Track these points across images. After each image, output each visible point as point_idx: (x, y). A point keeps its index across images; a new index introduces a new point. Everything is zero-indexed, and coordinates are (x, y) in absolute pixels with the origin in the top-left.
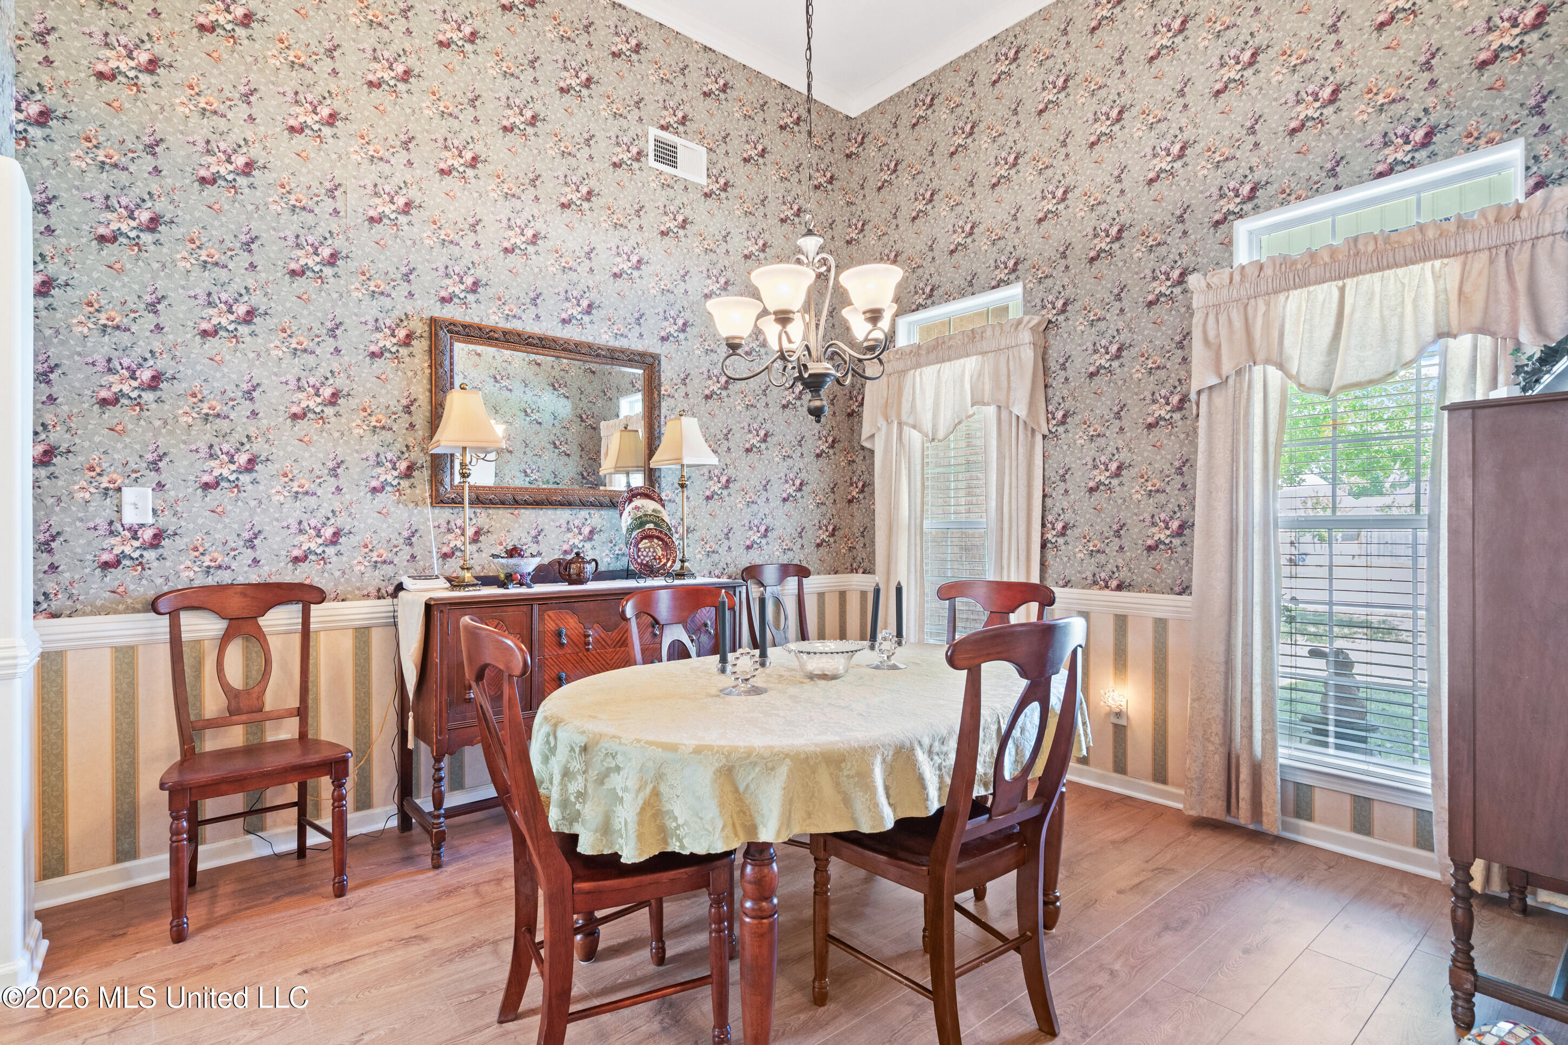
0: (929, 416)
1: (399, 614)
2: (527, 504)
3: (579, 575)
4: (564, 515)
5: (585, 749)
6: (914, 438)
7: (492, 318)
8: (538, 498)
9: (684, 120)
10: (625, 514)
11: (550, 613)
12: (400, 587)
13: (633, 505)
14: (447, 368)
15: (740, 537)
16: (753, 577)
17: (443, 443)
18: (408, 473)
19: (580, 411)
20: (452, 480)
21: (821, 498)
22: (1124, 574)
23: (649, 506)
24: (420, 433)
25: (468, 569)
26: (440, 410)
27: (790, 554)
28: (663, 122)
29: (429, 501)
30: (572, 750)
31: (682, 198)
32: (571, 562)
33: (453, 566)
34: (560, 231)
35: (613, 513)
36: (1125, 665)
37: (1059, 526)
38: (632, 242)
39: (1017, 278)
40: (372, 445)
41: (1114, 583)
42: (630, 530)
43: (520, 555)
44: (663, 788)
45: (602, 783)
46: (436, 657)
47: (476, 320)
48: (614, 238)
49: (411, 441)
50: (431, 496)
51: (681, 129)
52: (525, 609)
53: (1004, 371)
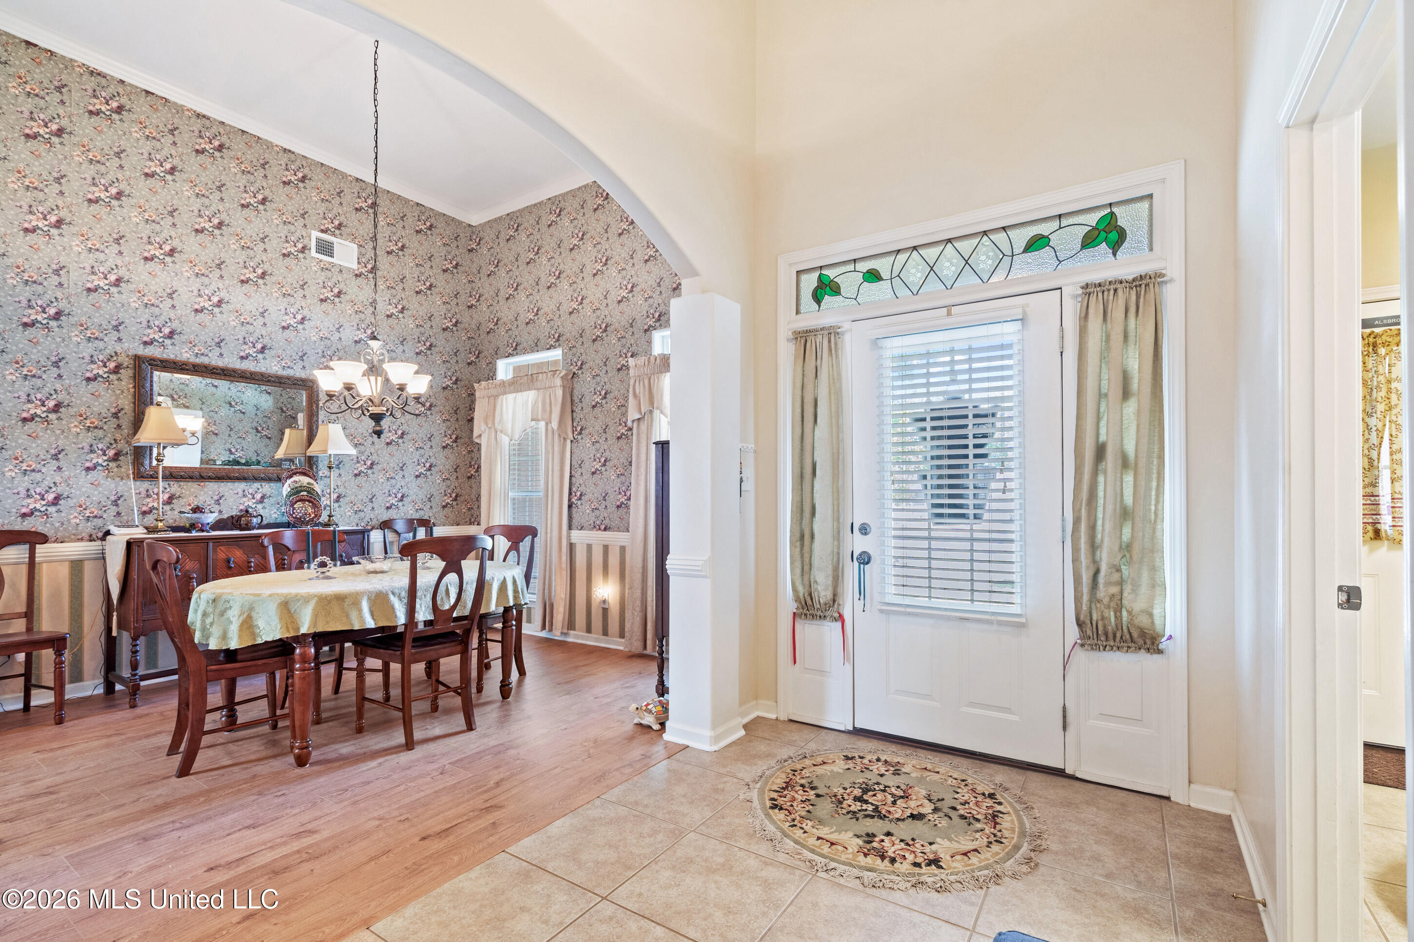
0: (510, 426)
1: (107, 551)
2: (210, 478)
3: (247, 525)
4: (241, 486)
5: (214, 601)
6: (505, 440)
7: (185, 355)
8: (220, 475)
9: (340, 226)
10: (286, 485)
11: (222, 548)
12: (108, 533)
13: (292, 479)
14: (148, 389)
15: (381, 501)
16: (388, 528)
17: (142, 441)
18: (116, 457)
19: (280, 405)
20: (151, 462)
21: (446, 475)
22: (607, 522)
23: (305, 480)
24: (126, 431)
25: (161, 521)
26: (141, 416)
27: (422, 512)
28: (322, 227)
29: (131, 476)
30: (208, 602)
31: (337, 277)
32: (242, 516)
33: (150, 520)
34: (240, 298)
35: (279, 484)
36: (607, 574)
37: (578, 494)
38: (297, 306)
39: (559, 345)
40: (87, 439)
41: (603, 527)
42: (289, 495)
43: (201, 512)
44: (254, 614)
45: (223, 615)
46: (134, 575)
47: (172, 357)
48: (283, 303)
49: (118, 436)
50: (134, 473)
51: (337, 232)
52: (202, 545)
53: (548, 401)
